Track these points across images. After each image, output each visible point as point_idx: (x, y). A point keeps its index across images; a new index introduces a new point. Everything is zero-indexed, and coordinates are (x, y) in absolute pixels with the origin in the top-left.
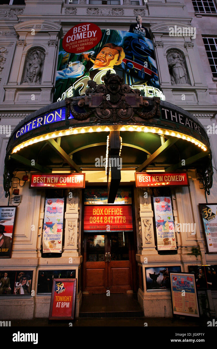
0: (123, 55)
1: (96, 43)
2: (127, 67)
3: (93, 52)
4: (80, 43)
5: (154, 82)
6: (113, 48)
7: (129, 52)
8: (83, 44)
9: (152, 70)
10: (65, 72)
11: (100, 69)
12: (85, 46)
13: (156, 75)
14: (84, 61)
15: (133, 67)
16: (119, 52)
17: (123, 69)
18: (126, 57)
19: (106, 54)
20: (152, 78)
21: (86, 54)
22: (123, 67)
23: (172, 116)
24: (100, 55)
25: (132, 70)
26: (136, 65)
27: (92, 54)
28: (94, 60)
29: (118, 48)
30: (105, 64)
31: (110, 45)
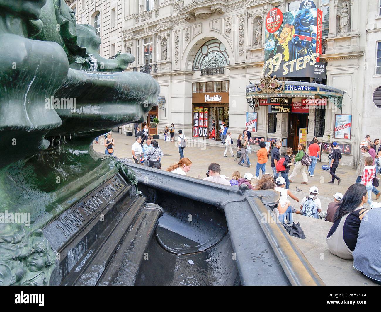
0: (294, 31)
1: (280, 25)
2: (295, 41)
3: (278, 32)
4: (273, 25)
5: (312, 46)
6: (288, 28)
7: (298, 28)
8: (274, 26)
9: (313, 36)
10: (267, 45)
11: (281, 45)
12: (275, 28)
13: (314, 39)
14: (275, 39)
15: (299, 39)
16: (292, 29)
17: (293, 43)
18: (295, 33)
19: (285, 33)
20: (311, 43)
21: (275, 33)
22: (293, 41)
23: (291, 88)
24: (282, 34)
25: (298, 42)
26: (301, 37)
27: (278, 34)
28: (279, 38)
29: (291, 27)
30: (284, 41)
31: (287, 25)
